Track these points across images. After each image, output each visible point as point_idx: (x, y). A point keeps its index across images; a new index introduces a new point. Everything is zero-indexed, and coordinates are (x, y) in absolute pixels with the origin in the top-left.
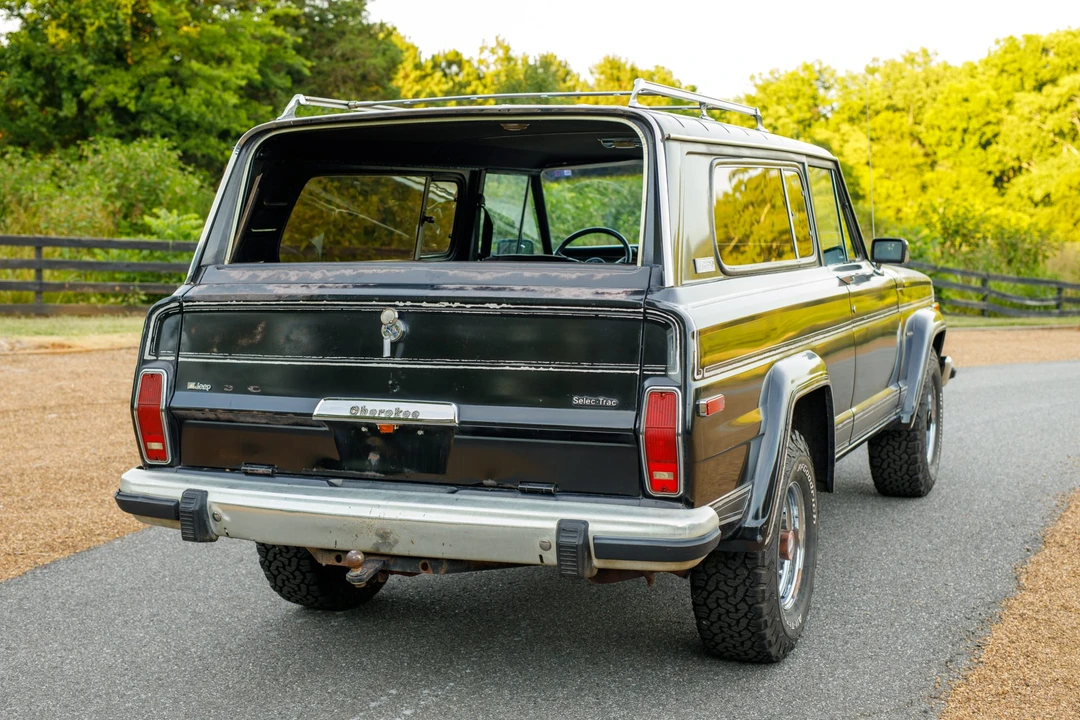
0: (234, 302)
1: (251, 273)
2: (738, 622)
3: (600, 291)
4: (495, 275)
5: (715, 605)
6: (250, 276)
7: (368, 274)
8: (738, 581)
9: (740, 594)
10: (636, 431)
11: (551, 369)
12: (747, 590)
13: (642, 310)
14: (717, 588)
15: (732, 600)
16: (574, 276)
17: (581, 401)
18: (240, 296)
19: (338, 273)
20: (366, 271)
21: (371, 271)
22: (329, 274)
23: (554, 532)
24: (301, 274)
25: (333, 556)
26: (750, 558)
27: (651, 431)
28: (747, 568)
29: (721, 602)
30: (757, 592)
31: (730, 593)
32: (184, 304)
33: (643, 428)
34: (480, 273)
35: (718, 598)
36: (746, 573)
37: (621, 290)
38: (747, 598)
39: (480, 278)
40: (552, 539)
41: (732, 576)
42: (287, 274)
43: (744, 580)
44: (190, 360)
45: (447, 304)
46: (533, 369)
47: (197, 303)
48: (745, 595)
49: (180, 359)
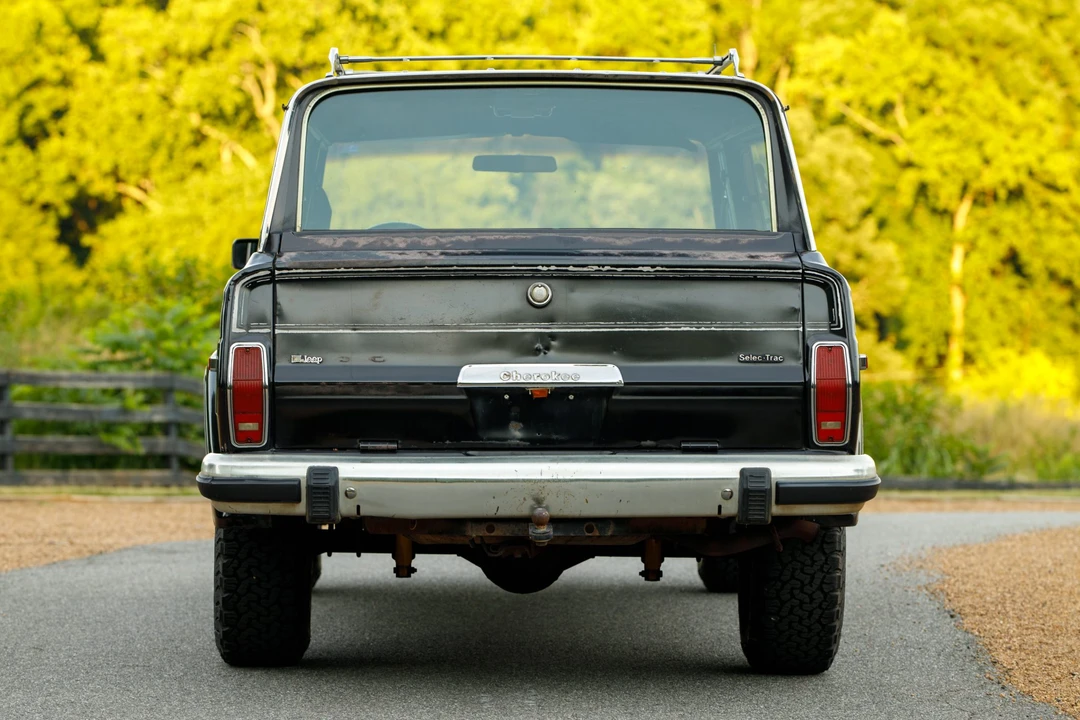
0: (342, 269)
1: (345, 240)
2: (811, 613)
3: (753, 254)
4: (635, 240)
5: (789, 596)
6: (345, 243)
7: (491, 241)
8: (816, 568)
9: (817, 582)
10: (807, 384)
11: (713, 329)
12: (824, 577)
13: (801, 271)
14: (793, 577)
15: (808, 589)
16: (719, 241)
17: (747, 358)
18: (349, 262)
19: (453, 239)
20: (487, 237)
21: (492, 238)
22: (443, 240)
23: (738, 481)
24: (409, 240)
25: (484, 526)
26: (828, 543)
27: (824, 383)
28: (825, 553)
29: (796, 592)
30: (834, 578)
31: (806, 582)
32: (277, 272)
33: (813, 381)
34: (617, 238)
35: (792, 589)
36: (823, 558)
37: (773, 254)
38: (824, 586)
39: (619, 243)
40: (735, 488)
41: (809, 562)
42: (392, 241)
43: (822, 567)
44: (290, 332)
45: (597, 268)
46: (694, 329)
47: (294, 271)
48: (822, 582)
49: (277, 331)
